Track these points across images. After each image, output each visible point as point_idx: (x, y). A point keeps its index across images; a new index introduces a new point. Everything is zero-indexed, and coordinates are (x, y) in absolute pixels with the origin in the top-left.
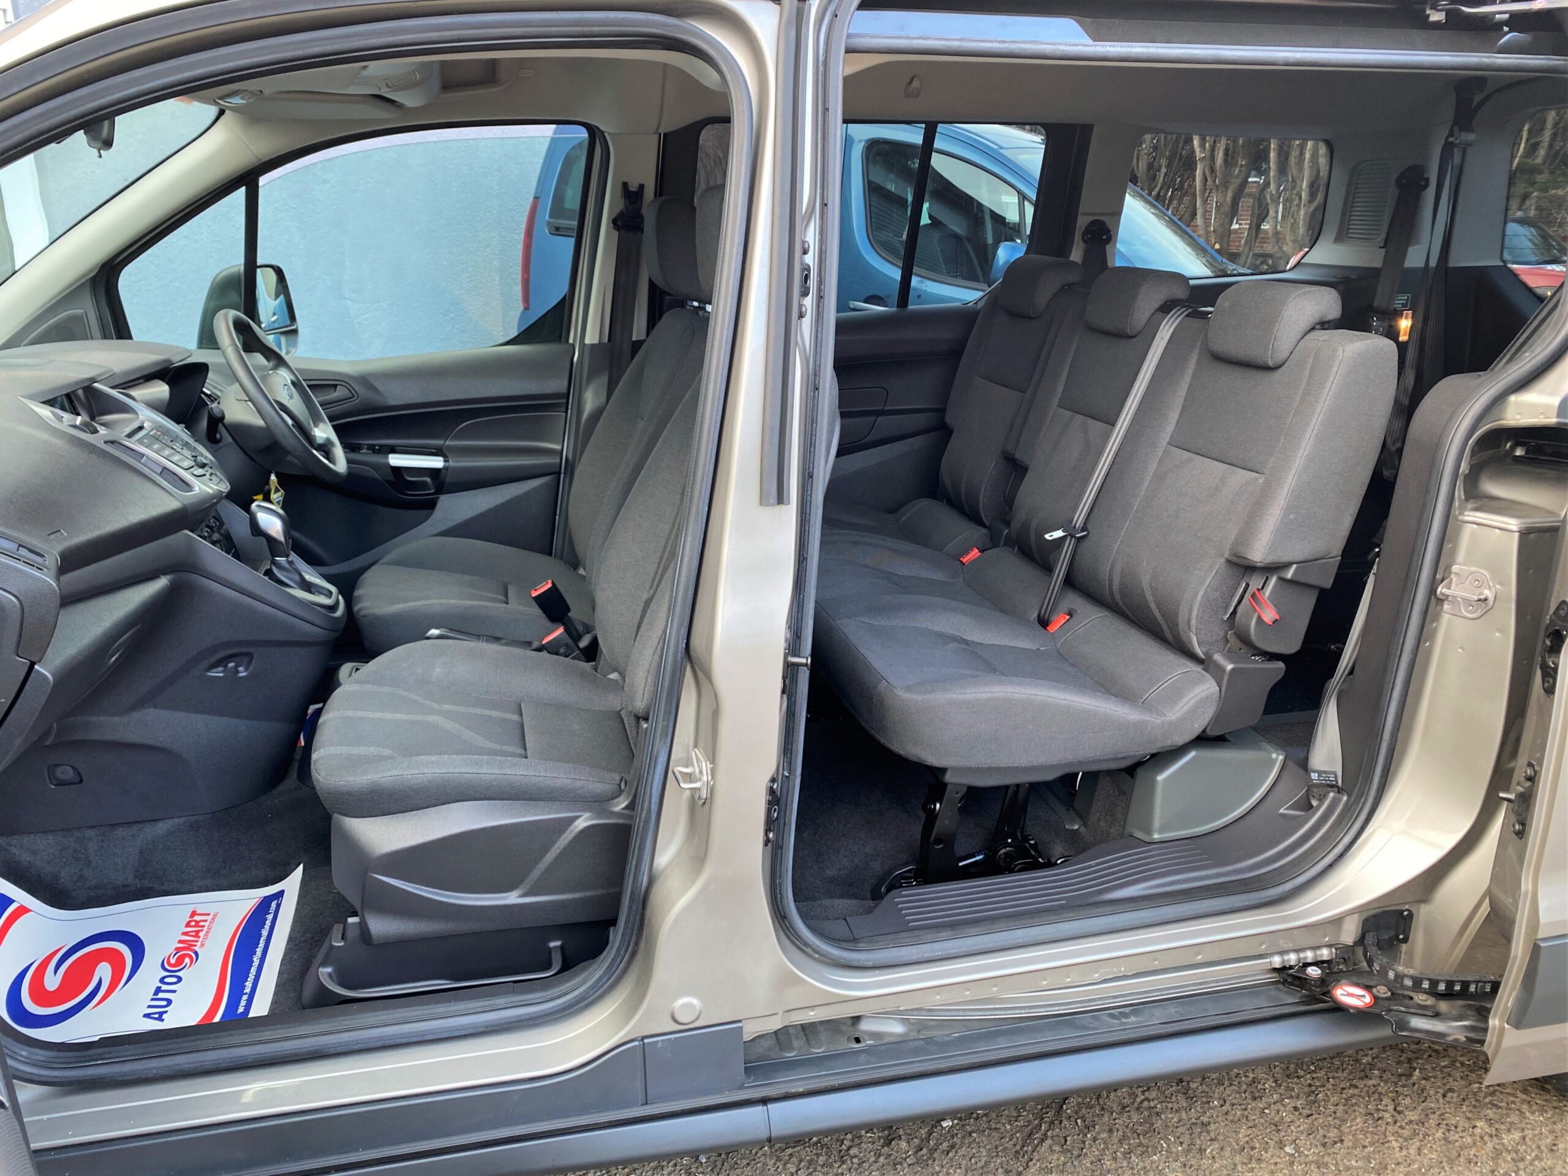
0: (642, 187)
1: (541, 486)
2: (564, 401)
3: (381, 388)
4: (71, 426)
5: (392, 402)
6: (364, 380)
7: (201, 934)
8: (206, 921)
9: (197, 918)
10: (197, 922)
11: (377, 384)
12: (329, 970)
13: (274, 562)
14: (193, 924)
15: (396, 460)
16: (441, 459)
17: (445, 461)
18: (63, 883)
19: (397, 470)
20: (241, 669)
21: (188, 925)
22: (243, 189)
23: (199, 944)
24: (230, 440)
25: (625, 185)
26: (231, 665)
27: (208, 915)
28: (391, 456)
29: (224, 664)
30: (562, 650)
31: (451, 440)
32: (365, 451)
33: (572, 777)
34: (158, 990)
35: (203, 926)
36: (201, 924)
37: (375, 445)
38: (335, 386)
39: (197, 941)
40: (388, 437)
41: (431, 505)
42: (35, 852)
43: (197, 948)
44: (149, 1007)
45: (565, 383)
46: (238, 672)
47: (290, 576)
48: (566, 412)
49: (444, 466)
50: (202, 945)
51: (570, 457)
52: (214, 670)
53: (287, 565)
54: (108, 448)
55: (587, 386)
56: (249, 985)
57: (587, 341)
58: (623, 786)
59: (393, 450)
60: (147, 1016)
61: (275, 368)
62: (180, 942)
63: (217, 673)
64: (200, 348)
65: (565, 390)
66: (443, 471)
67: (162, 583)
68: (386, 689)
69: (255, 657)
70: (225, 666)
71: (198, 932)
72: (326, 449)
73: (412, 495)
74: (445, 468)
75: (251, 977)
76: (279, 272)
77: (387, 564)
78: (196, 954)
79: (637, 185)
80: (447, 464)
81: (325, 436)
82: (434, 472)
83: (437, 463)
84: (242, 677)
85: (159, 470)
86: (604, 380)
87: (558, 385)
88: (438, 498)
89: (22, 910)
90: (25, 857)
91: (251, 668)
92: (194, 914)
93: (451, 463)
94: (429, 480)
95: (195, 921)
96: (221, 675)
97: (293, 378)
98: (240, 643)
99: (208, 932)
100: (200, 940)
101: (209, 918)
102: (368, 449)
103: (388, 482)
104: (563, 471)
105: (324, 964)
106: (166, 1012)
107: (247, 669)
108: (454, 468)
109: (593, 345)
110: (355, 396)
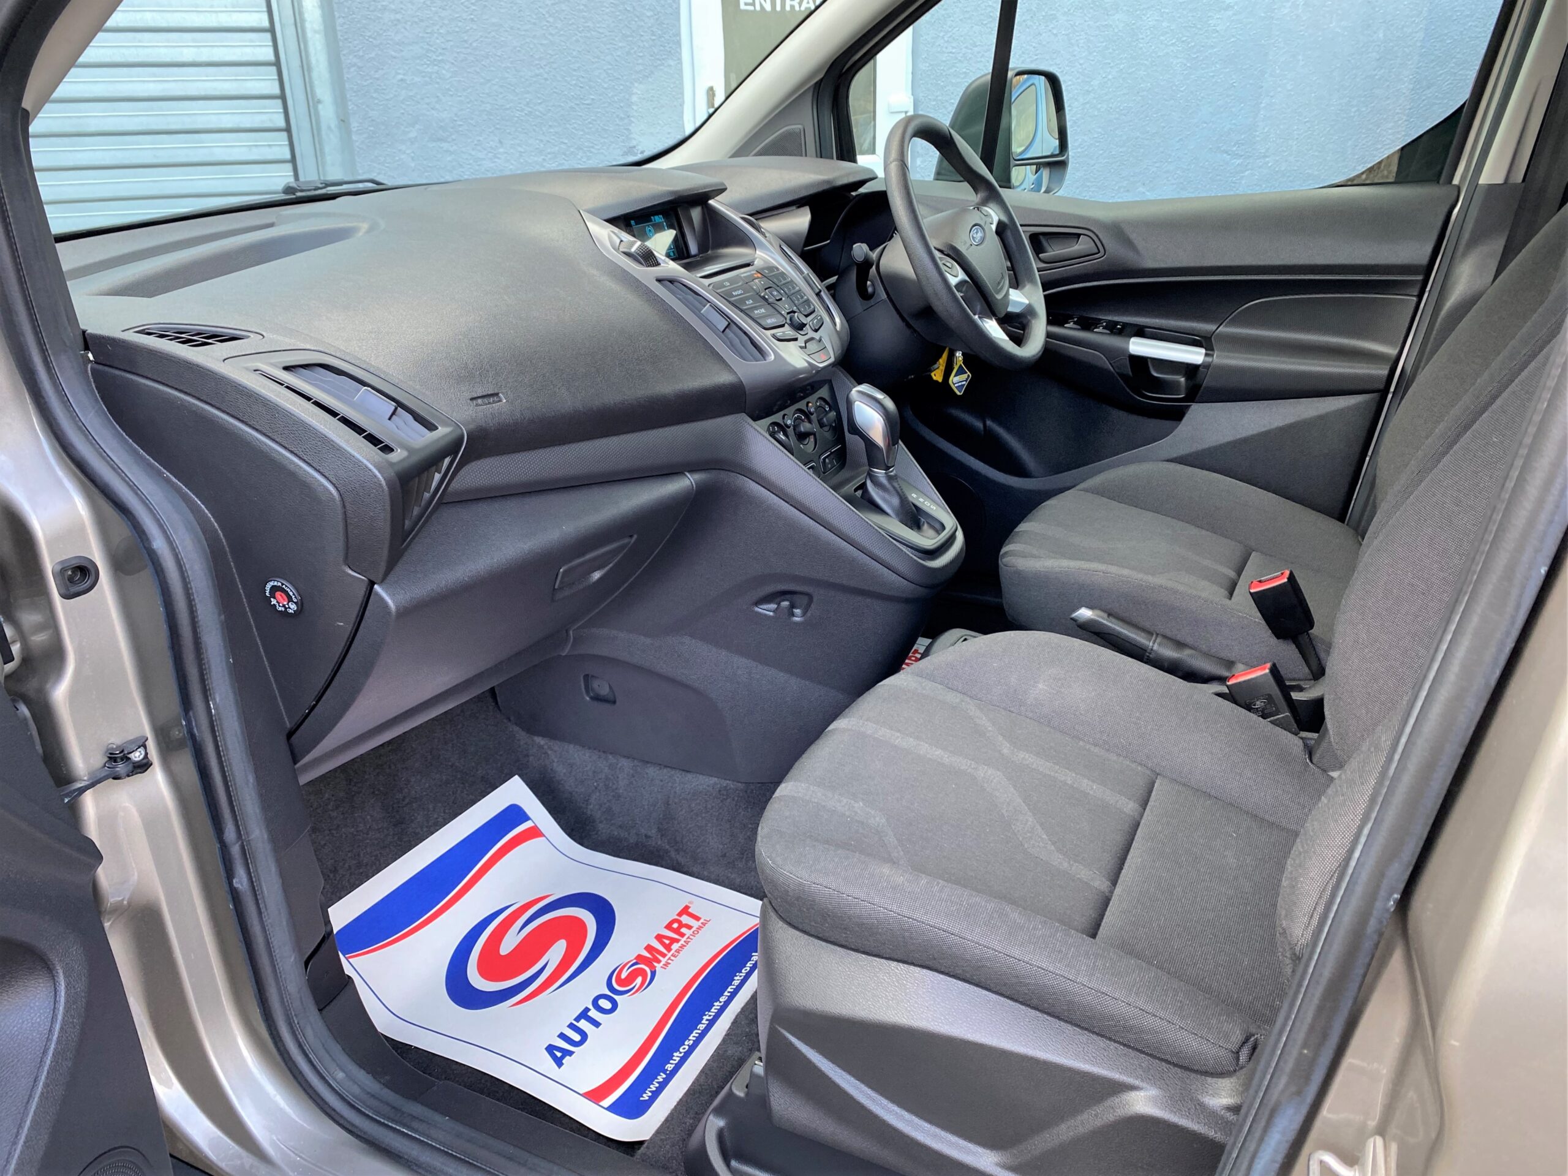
1: (1349, 408)
2: (1420, 278)
3: (1138, 242)
4: (625, 253)
5: (1150, 264)
6: (1117, 230)
7: (675, 946)
8: (689, 927)
9: (685, 919)
10: (681, 925)
11: (1133, 236)
12: (721, 1123)
13: (871, 475)
14: (675, 925)
15: (1138, 347)
16: (1203, 351)
17: (1206, 355)
18: (592, 810)
19: (1140, 363)
20: (797, 611)
21: (669, 927)
23: (664, 960)
24: (884, 296)
26: (785, 604)
27: (697, 918)
28: (1133, 340)
29: (778, 600)
30: (1259, 704)
31: (1226, 326)
32: (1100, 330)
33: (1140, 1004)
34: (584, 1015)
35: (683, 935)
36: (683, 930)
37: (1117, 323)
38: (1078, 236)
39: (664, 955)
40: (1138, 313)
41: (1176, 414)
42: (571, 765)
43: (658, 966)
44: (562, 1036)
45: (1428, 249)
46: (793, 615)
47: (887, 496)
48: (1420, 297)
49: (1203, 362)
50: (667, 964)
51: (1409, 369)
52: (765, 606)
53: (884, 481)
54: (660, 290)
55: (1464, 255)
56: (677, 1056)
57: (1483, 180)
58: (1243, 1057)
59: (1141, 332)
60: (551, 1049)
61: (985, 202)
62: (649, 948)
63: (767, 610)
64: (937, 180)
65: (1424, 260)
66: (1202, 370)
67: (686, 482)
68: (952, 698)
69: (815, 599)
70: (779, 604)
71: (674, 941)
72: (1025, 322)
73: (1153, 398)
74: (1206, 366)
75: (684, 1049)
76: (1053, 81)
77: (1086, 490)
78: (653, 974)
80: (1209, 359)
81: (1027, 302)
82: (1190, 370)
83: (1194, 356)
84: (796, 623)
85: (722, 324)
86: (1497, 245)
87: (1416, 252)
88: (1190, 405)
89: (534, 833)
90: (560, 770)
91: (809, 614)
92: (685, 911)
93: (1215, 359)
94: (1183, 380)
95: (679, 922)
96: (771, 614)
97: (1004, 219)
98: (795, 579)
99: (682, 946)
100: (669, 955)
101: (695, 924)
102: (1104, 328)
103: (1122, 375)
104: (1392, 389)
105: (719, 1112)
106: (571, 1053)
107: (804, 614)
108: (1217, 367)
109: (1491, 188)
110: (1099, 252)
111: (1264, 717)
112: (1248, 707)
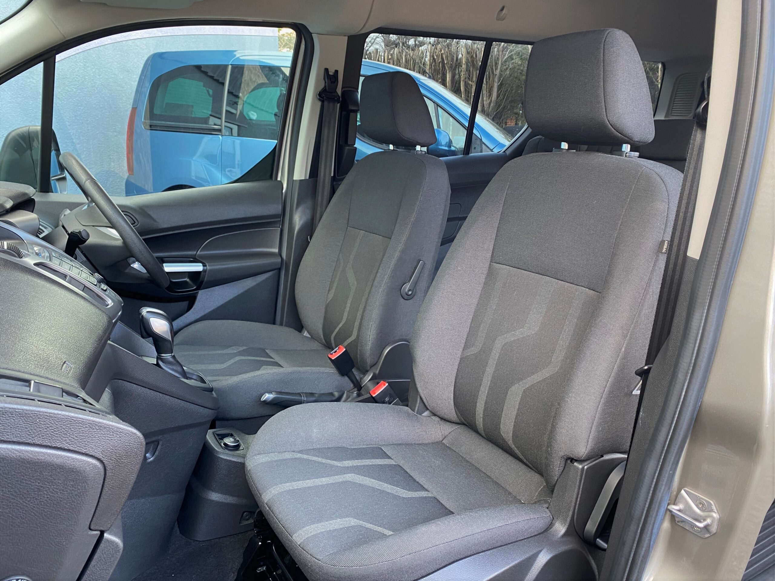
0: (336, 72)
1: (267, 279)
2: (281, 219)
3: (154, 216)
5: (163, 225)
6: (142, 210)
11: (151, 213)
15: (169, 268)
16: (201, 264)
17: (204, 266)
19: (171, 275)
20: (148, 455)
22: (42, 64)
25: (327, 70)
28: (165, 265)
31: (202, 251)
41: (193, 298)
45: (280, 207)
49: (203, 269)
54: (40, 271)
55: (297, 208)
57: (295, 179)
59: (167, 260)
65: (280, 212)
66: (202, 273)
69: (161, 443)
73: (181, 292)
74: (204, 271)
79: (334, 71)
80: (205, 268)
82: (194, 274)
83: (197, 267)
84: (151, 462)
87: (275, 209)
88: (199, 292)
91: (158, 453)
93: (208, 267)
94: (188, 280)
98: (151, 434)
103: (166, 283)
104: (281, 267)
107: (153, 455)
108: (210, 270)
109: (301, 181)
110: (135, 222)
111: (390, 403)
112: (384, 402)
